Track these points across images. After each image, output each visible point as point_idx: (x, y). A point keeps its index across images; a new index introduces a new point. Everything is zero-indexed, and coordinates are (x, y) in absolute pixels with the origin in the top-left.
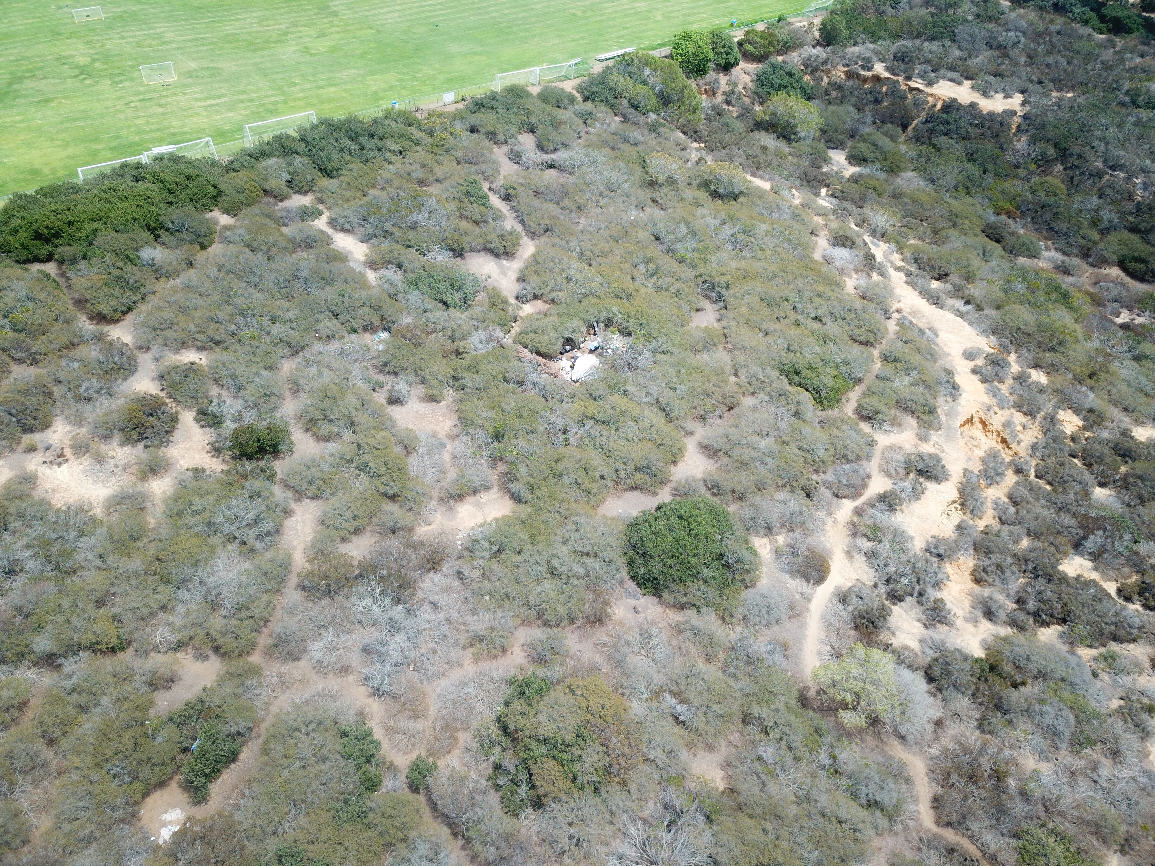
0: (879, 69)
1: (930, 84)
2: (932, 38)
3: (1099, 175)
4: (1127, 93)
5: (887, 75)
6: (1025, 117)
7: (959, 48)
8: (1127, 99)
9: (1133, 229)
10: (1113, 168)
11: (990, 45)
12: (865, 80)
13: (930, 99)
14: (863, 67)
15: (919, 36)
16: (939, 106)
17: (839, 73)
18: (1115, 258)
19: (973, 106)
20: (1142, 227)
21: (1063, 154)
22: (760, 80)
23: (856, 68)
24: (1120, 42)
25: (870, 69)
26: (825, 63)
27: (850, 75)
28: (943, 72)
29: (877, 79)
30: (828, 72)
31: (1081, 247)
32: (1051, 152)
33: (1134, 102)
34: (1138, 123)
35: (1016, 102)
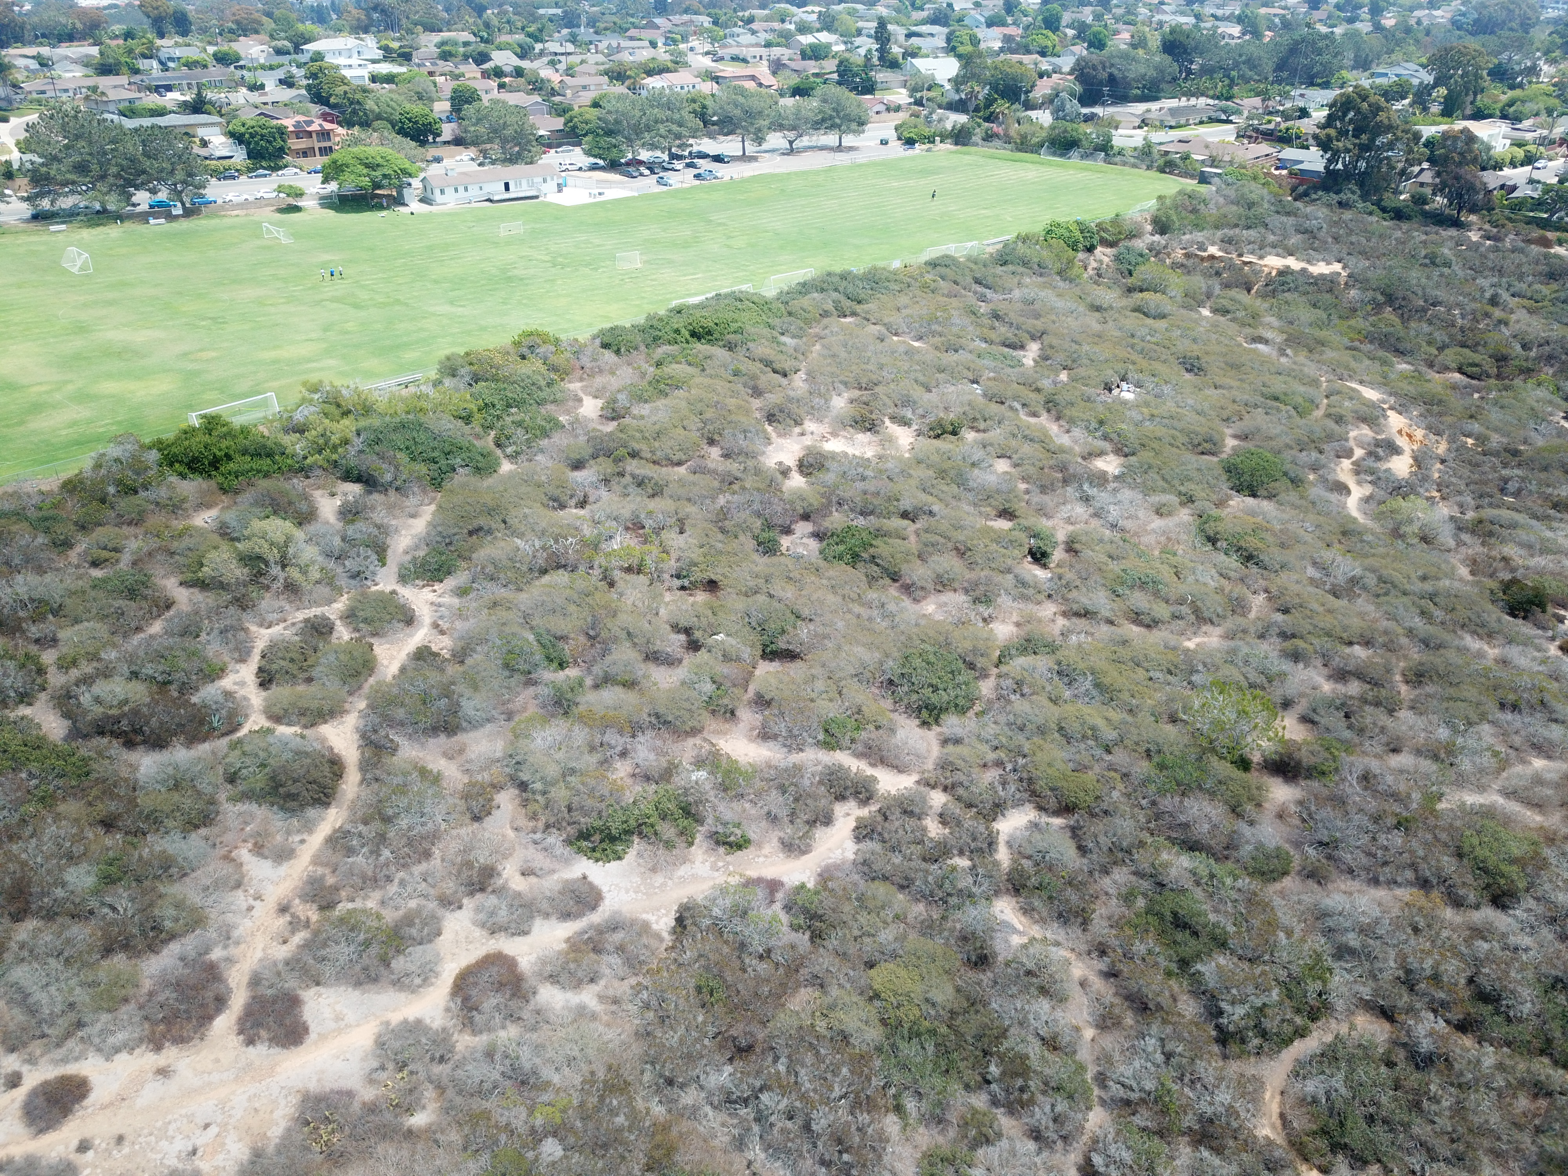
0: (1213, 250)
1: (1261, 258)
2: (1249, 228)
3: (1424, 310)
4: (1425, 257)
5: (1220, 254)
6: (1349, 276)
7: (1274, 233)
8: (1427, 261)
9: (1463, 345)
10: (1434, 305)
11: (1298, 231)
12: (1202, 259)
13: (1266, 270)
14: (1199, 249)
15: (1236, 226)
16: (1274, 273)
17: (1178, 254)
18: (1454, 365)
19: (1304, 270)
20: (1469, 343)
21: (1390, 299)
22: (1117, 258)
23: (1194, 249)
24: (1405, 226)
25: (1205, 250)
26: (1165, 247)
27: (1188, 256)
28: (1268, 249)
29: (1212, 257)
30: (1169, 255)
31: (1426, 360)
32: (1381, 298)
33: (1433, 263)
34: (1442, 275)
35: (1337, 267)
